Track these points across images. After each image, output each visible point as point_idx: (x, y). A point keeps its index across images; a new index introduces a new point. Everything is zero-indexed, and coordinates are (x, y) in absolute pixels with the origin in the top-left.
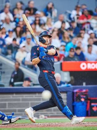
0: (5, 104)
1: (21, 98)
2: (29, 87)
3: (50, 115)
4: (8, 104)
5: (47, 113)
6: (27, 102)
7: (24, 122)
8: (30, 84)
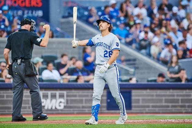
0: (139, 100)
1: (155, 94)
2: (163, 83)
3: (184, 111)
4: (142, 99)
5: (181, 110)
6: (161, 98)
7: (158, 118)
8: (164, 80)
